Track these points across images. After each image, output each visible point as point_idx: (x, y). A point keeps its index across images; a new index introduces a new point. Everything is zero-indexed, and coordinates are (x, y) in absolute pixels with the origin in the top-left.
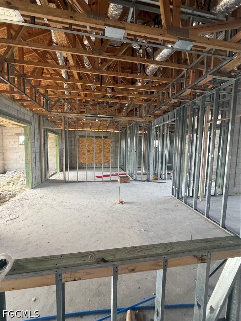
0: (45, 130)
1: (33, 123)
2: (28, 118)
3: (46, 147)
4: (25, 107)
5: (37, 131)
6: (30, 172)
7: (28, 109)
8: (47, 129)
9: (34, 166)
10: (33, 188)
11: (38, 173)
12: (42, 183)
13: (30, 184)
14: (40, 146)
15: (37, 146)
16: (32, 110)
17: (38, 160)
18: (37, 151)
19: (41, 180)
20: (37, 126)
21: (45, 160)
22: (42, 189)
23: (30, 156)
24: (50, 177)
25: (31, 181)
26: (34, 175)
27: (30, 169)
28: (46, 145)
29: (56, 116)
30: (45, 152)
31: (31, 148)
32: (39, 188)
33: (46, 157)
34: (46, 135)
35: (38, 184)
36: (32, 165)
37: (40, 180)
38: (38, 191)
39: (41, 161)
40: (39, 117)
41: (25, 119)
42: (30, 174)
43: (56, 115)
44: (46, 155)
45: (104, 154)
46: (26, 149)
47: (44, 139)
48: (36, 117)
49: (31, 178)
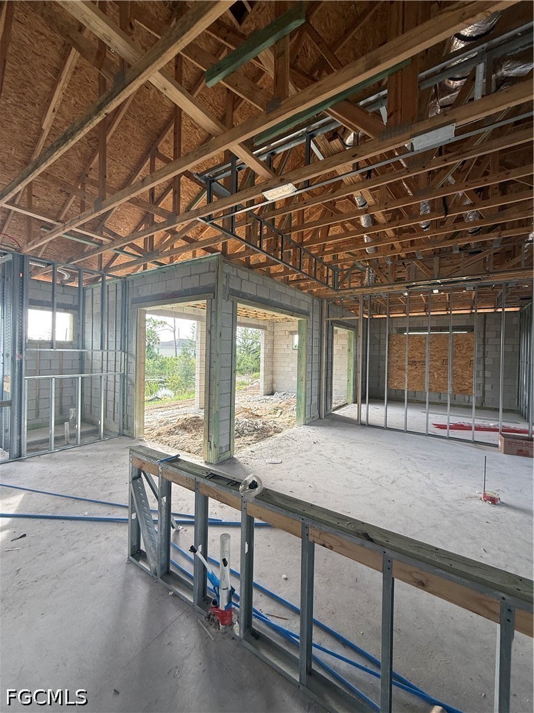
0: (330, 323)
1: (311, 314)
2: (304, 307)
3: (330, 354)
4: (301, 289)
5: (316, 326)
6: (303, 395)
7: (306, 291)
8: (332, 321)
9: (309, 386)
10: (305, 425)
11: (315, 399)
12: (320, 418)
13: (302, 415)
14: (321, 352)
15: (316, 352)
16: (311, 292)
17: (315, 376)
18: (315, 360)
19: (319, 413)
20: (317, 318)
21: (327, 378)
22: (319, 428)
23: (304, 369)
24: (334, 410)
25: (303, 411)
26: (308, 403)
27: (304, 390)
28: (330, 349)
29: (347, 296)
30: (327, 363)
31: (307, 355)
32: (314, 425)
33: (329, 371)
34: (330, 331)
35: (314, 419)
36: (306, 383)
37: (317, 413)
38: (311, 431)
39: (320, 379)
40: (322, 302)
41: (301, 308)
42: (303, 398)
43: (348, 293)
44: (329, 368)
45: (453, 371)
46: (299, 356)
47: (327, 339)
48: (316, 302)
49: (303, 406)
